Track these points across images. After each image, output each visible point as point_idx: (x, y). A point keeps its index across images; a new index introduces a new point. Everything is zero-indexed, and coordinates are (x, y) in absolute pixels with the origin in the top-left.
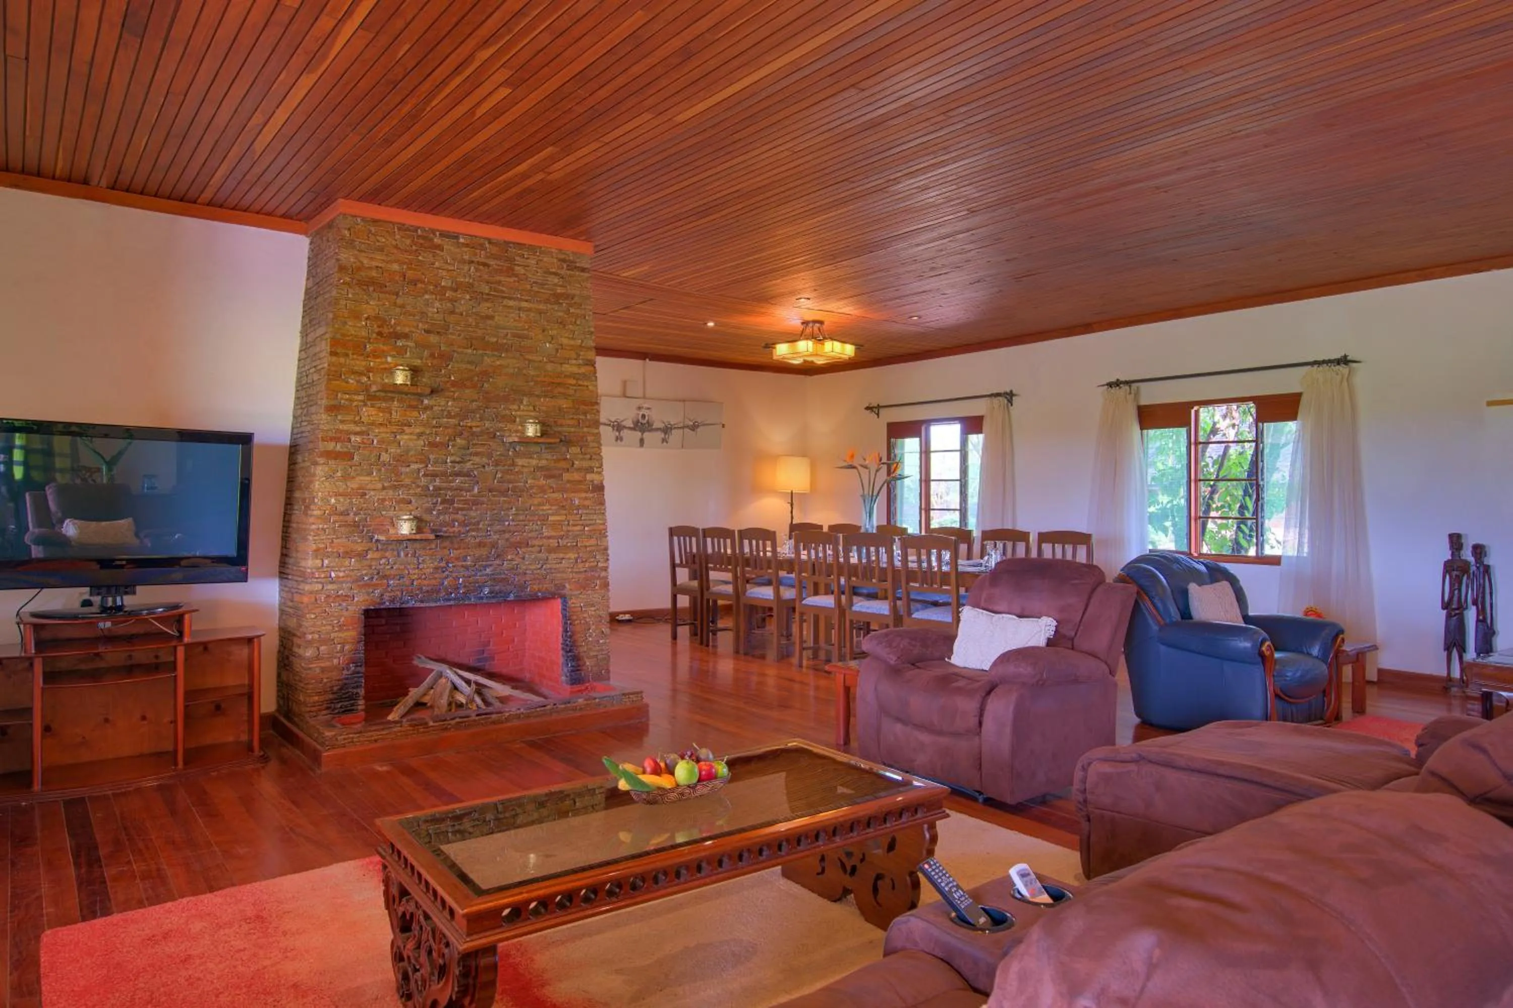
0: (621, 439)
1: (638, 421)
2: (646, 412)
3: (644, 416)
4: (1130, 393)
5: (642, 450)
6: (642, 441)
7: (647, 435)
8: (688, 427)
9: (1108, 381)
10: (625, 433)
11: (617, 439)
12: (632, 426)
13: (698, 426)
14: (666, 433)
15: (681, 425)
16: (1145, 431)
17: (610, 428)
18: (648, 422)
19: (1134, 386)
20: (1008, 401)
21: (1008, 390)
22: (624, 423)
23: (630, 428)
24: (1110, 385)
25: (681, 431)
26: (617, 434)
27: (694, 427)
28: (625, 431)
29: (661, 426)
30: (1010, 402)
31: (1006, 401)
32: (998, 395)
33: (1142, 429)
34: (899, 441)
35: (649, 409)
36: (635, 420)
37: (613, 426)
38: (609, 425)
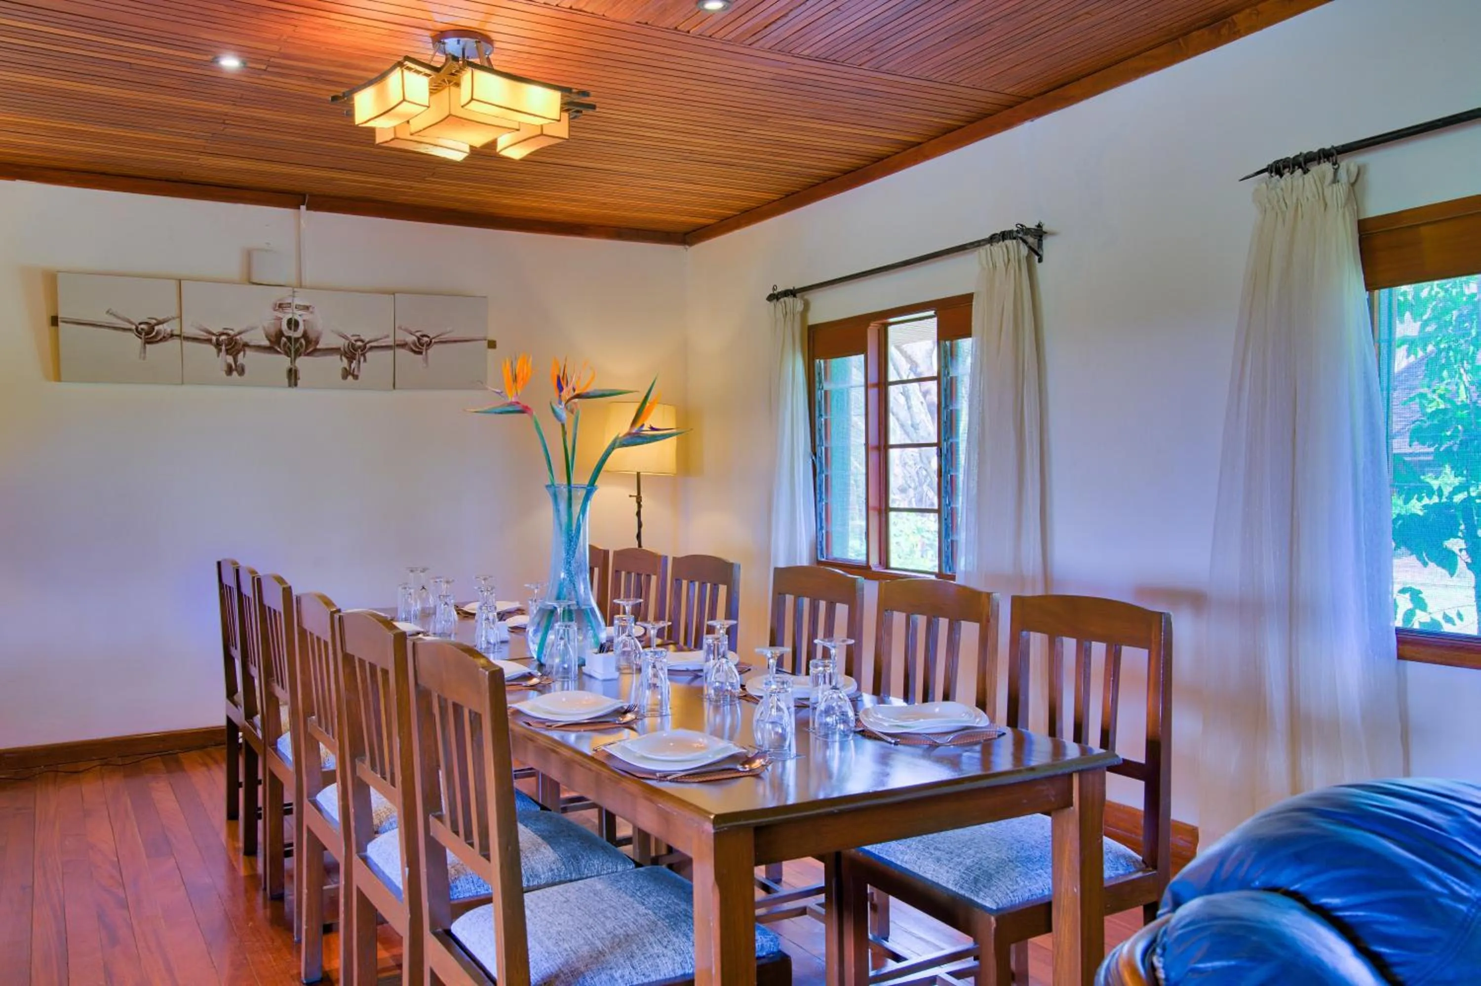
0: (242, 371)
1: (280, 334)
2: (298, 315)
3: (293, 324)
4: (1335, 180)
5: (293, 390)
6: (293, 376)
7: (302, 363)
8: (403, 345)
9: (1271, 161)
10: (247, 358)
11: (230, 370)
12: (266, 343)
13: (429, 344)
14: (351, 359)
15: (390, 341)
16: (1383, 294)
17: (212, 349)
18: (305, 335)
19: (1349, 164)
20: (1031, 249)
21: (1031, 224)
22: (245, 338)
23: (259, 348)
24: (1278, 168)
25: (390, 353)
26: (230, 359)
27: (420, 346)
28: (249, 353)
29: (341, 343)
30: (1036, 252)
31: (1024, 251)
32: (1004, 236)
33: (1371, 285)
34: (835, 363)
35: (307, 308)
36: (273, 331)
37: (218, 345)
38: (209, 341)
